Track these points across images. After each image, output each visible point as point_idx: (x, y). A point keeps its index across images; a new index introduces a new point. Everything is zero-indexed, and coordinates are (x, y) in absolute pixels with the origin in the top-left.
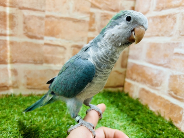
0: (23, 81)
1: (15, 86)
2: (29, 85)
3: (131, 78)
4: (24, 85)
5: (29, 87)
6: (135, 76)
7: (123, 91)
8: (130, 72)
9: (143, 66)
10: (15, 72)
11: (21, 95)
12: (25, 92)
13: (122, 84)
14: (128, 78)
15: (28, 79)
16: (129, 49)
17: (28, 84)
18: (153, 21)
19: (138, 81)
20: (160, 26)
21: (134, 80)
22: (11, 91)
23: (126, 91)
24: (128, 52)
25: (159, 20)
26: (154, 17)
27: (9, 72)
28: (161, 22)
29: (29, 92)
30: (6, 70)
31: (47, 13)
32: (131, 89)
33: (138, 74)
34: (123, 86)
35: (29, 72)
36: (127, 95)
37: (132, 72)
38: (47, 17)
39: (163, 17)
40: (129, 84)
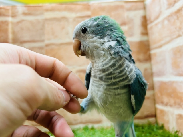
3: (162, 103)
6: (166, 99)
7: (156, 122)
8: (159, 95)
9: (173, 82)
13: (154, 113)
14: (158, 103)
16: (151, 65)
18: (169, 21)
19: (171, 106)
20: (178, 24)
21: (166, 105)
23: (160, 122)
24: (151, 69)
25: (175, 17)
26: (169, 16)
28: (178, 18)
31: (47, 42)
32: (166, 118)
33: (169, 95)
34: (155, 116)
36: (162, 127)
37: (162, 95)
39: (179, 11)
40: (162, 111)
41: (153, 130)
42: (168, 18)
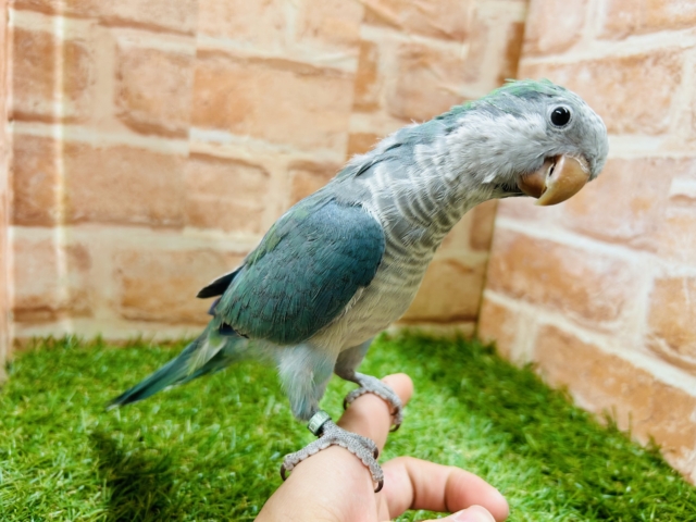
0: (110, 290)
1: (79, 308)
2: (131, 306)
3: (507, 290)
4: (111, 304)
5: (131, 312)
6: (520, 282)
7: (475, 335)
8: (503, 267)
9: (556, 245)
10: (79, 256)
11: (99, 343)
12: (116, 331)
13: (473, 312)
14: (494, 288)
15: (127, 283)
17: (126, 304)
18: (595, 75)
19: (532, 301)
20: (619, 97)
21: (519, 296)
22: (66, 327)
23: (486, 335)
25: (617, 74)
26: (599, 62)
27: (61, 254)
28: (624, 81)
29: (129, 332)
30: (48, 247)
31: (203, 42)
32: (507, 328)
33: (534, 274)
34: (474, 318)
35: (133, 257)
36: (490, 350)
37: (511, 268)
38: (203, 54)
39: (633, 62)
40: (500, 312)
41: (470, 355)
42: (597, 66)
